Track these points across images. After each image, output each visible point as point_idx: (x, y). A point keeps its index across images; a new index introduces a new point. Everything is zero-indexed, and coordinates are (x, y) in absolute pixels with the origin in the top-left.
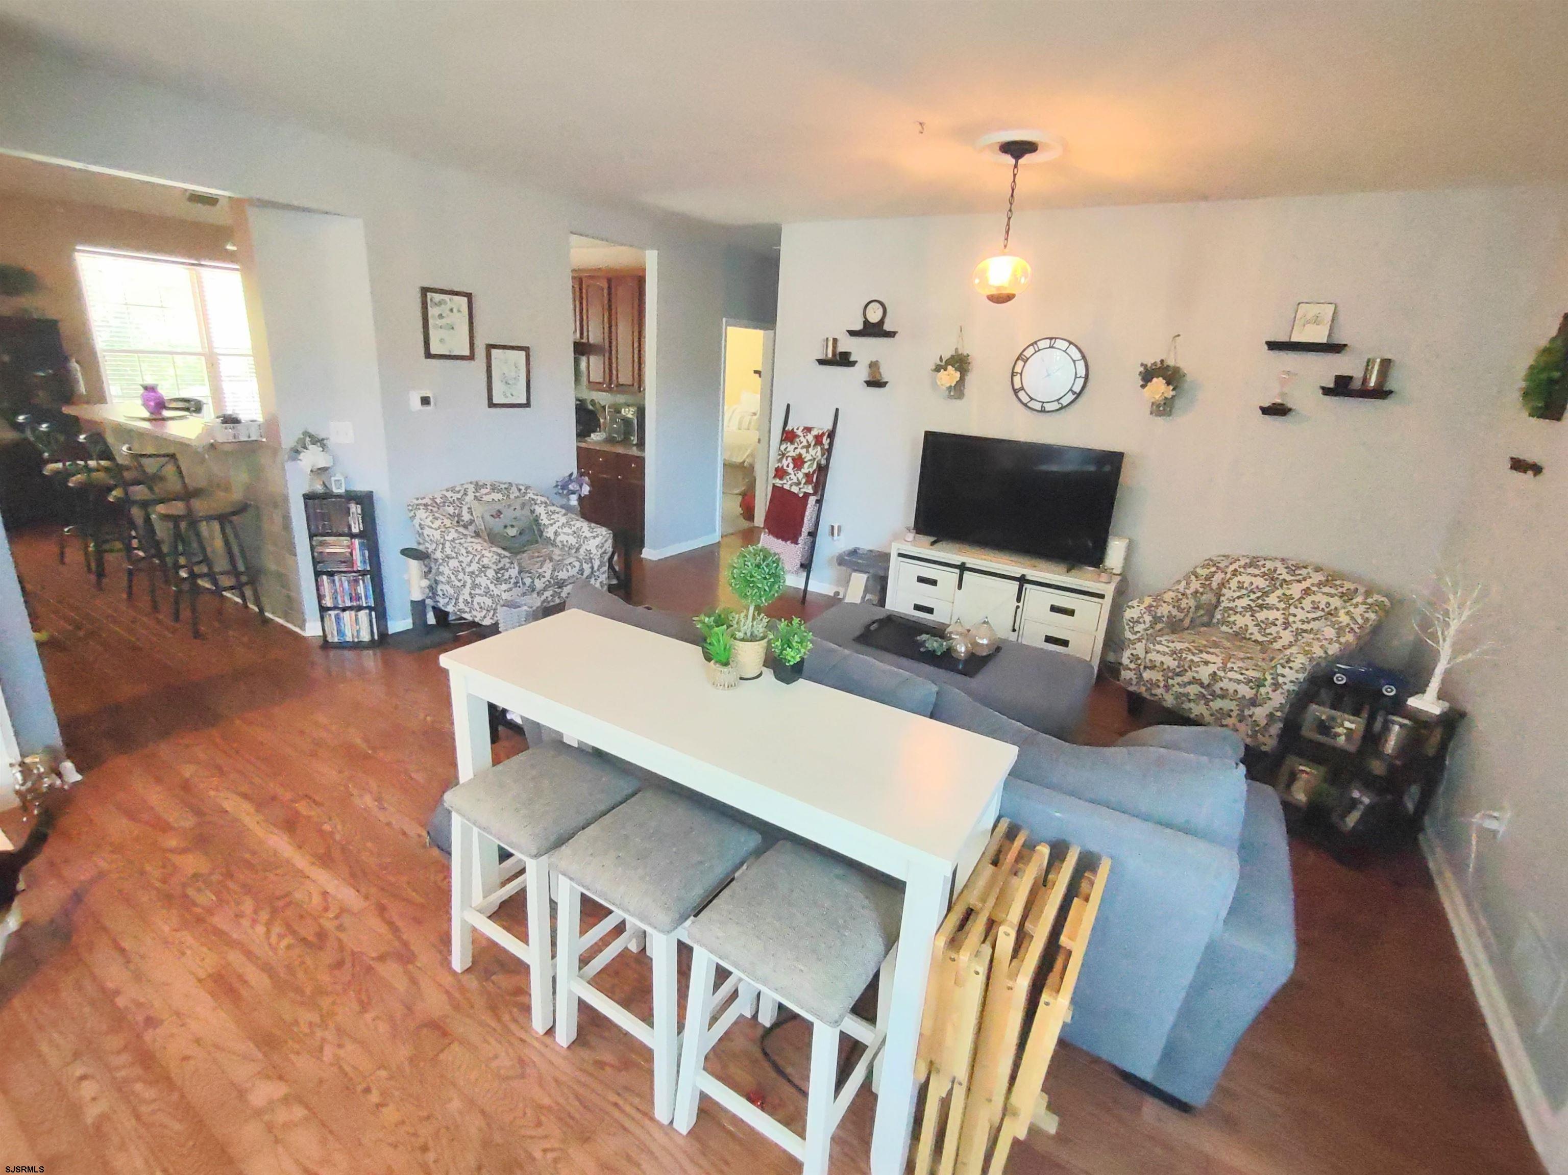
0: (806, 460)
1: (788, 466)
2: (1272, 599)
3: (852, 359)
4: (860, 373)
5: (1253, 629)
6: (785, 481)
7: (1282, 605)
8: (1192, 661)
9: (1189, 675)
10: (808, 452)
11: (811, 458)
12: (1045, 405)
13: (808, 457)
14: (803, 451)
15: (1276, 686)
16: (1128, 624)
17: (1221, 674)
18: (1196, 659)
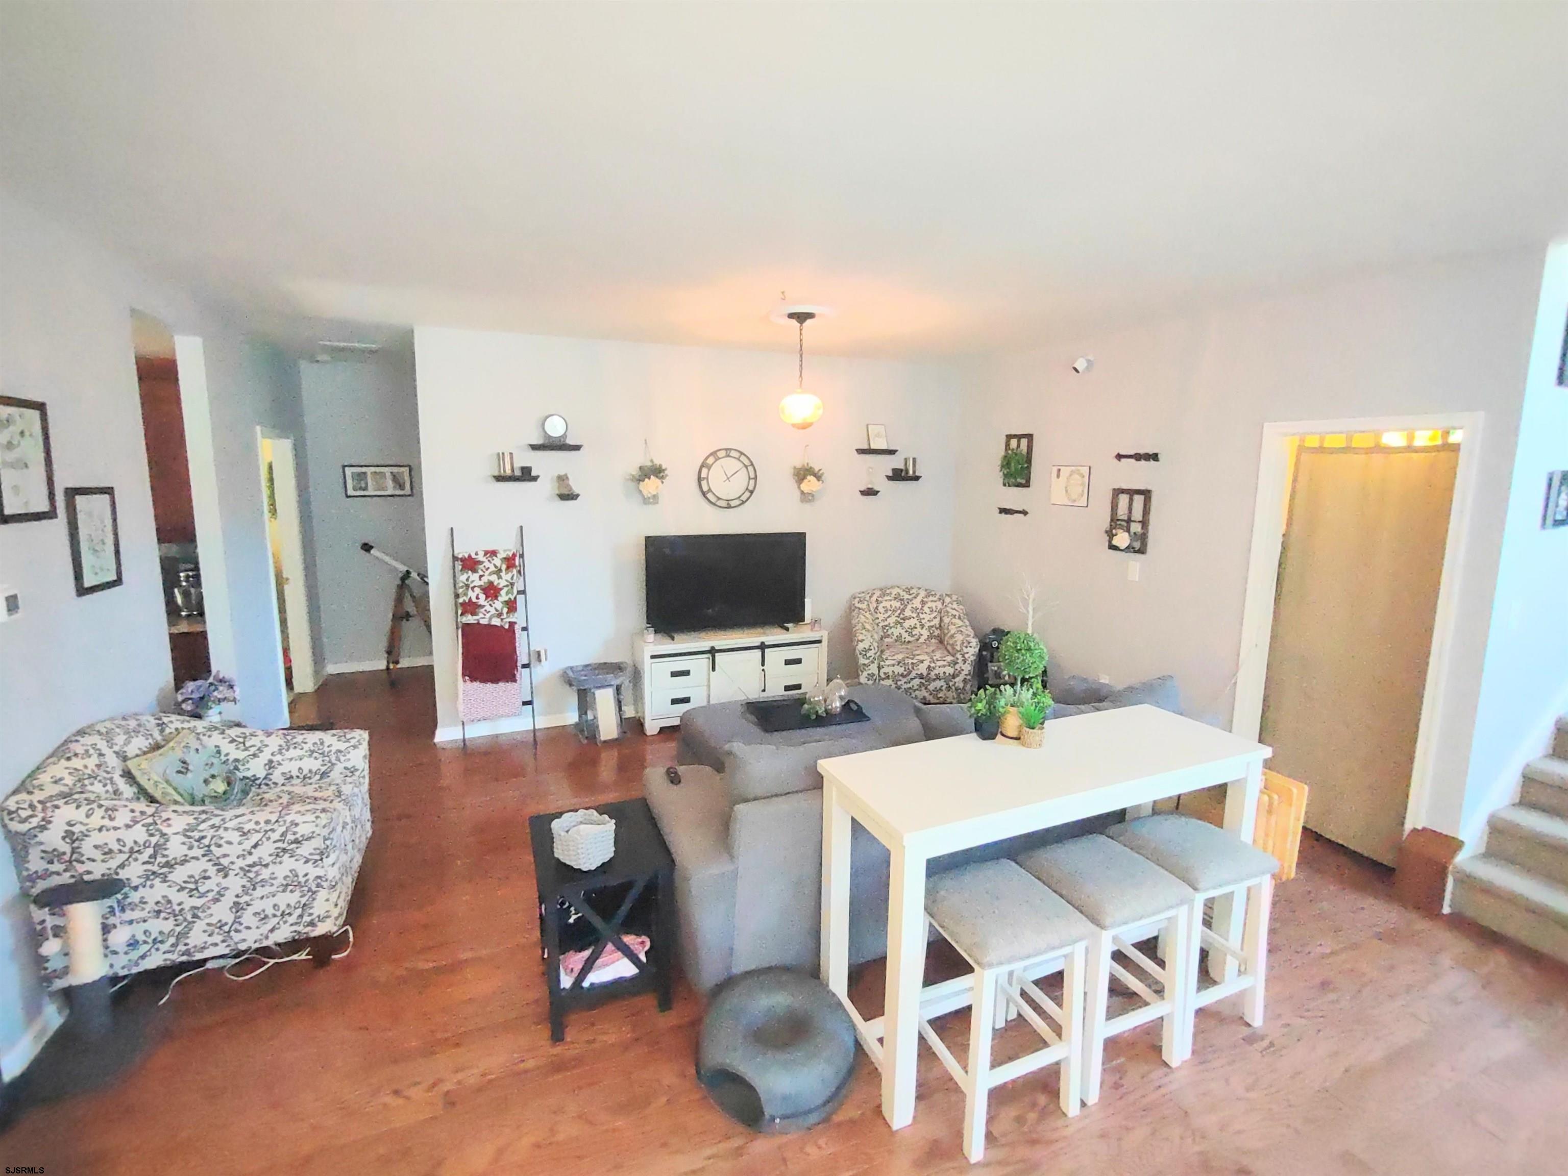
0: (500, 586)
1: (477, 598)
2: (908, 613)
3: (533, 473)
4: (545, 487)
5: (905, 635)
6: (481, 615)
7: (914, 615)
8: (912, 663)
9: (913, 675)
10: (500, 577)
11: (506, 583)
12: (730, 502)
13: (502, 583)
14: (494, 578)
15: (965, 661)
16: (860, 654)
17: (932, 665)
18: (914, 661)
